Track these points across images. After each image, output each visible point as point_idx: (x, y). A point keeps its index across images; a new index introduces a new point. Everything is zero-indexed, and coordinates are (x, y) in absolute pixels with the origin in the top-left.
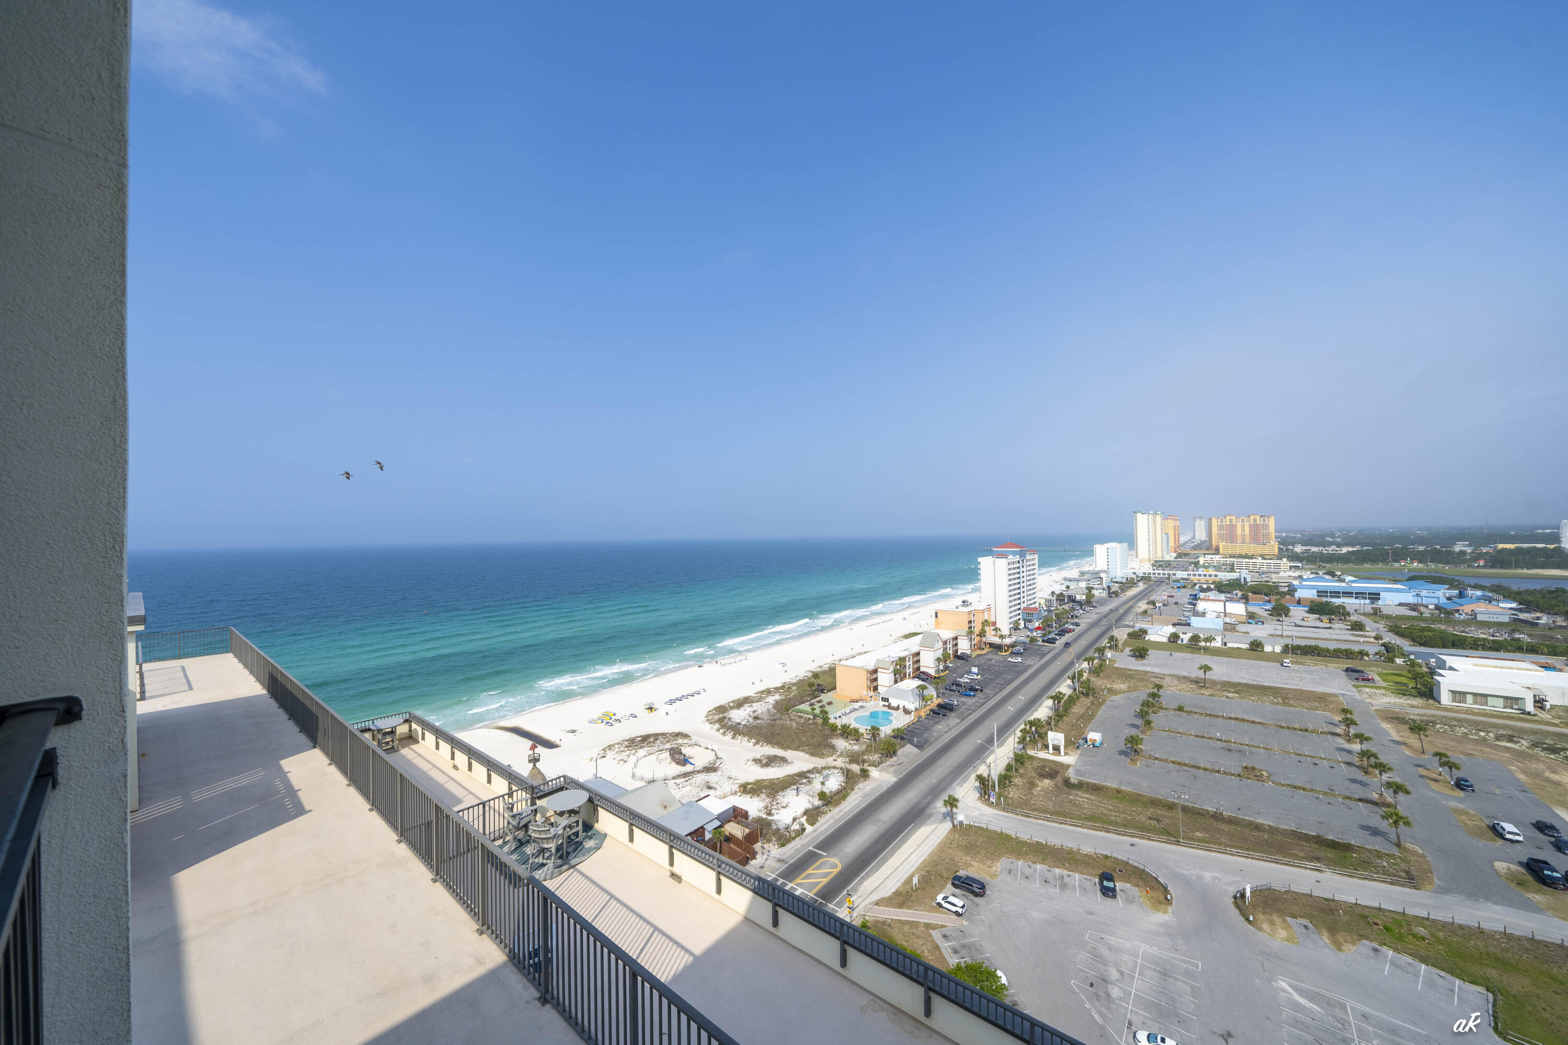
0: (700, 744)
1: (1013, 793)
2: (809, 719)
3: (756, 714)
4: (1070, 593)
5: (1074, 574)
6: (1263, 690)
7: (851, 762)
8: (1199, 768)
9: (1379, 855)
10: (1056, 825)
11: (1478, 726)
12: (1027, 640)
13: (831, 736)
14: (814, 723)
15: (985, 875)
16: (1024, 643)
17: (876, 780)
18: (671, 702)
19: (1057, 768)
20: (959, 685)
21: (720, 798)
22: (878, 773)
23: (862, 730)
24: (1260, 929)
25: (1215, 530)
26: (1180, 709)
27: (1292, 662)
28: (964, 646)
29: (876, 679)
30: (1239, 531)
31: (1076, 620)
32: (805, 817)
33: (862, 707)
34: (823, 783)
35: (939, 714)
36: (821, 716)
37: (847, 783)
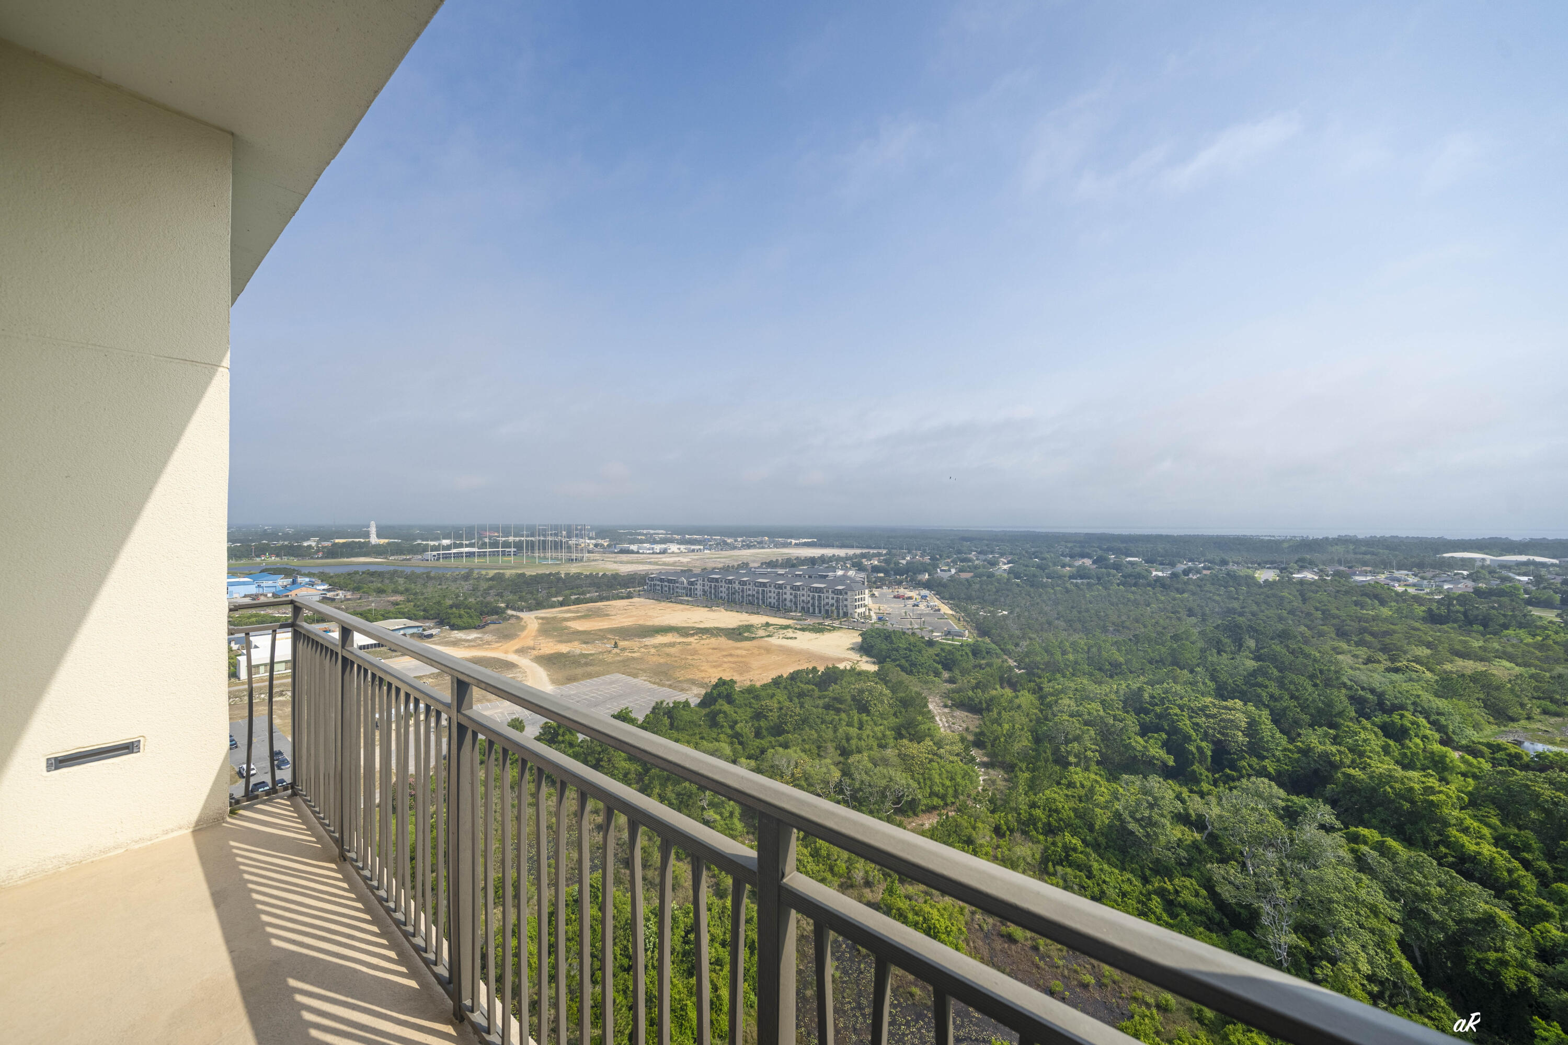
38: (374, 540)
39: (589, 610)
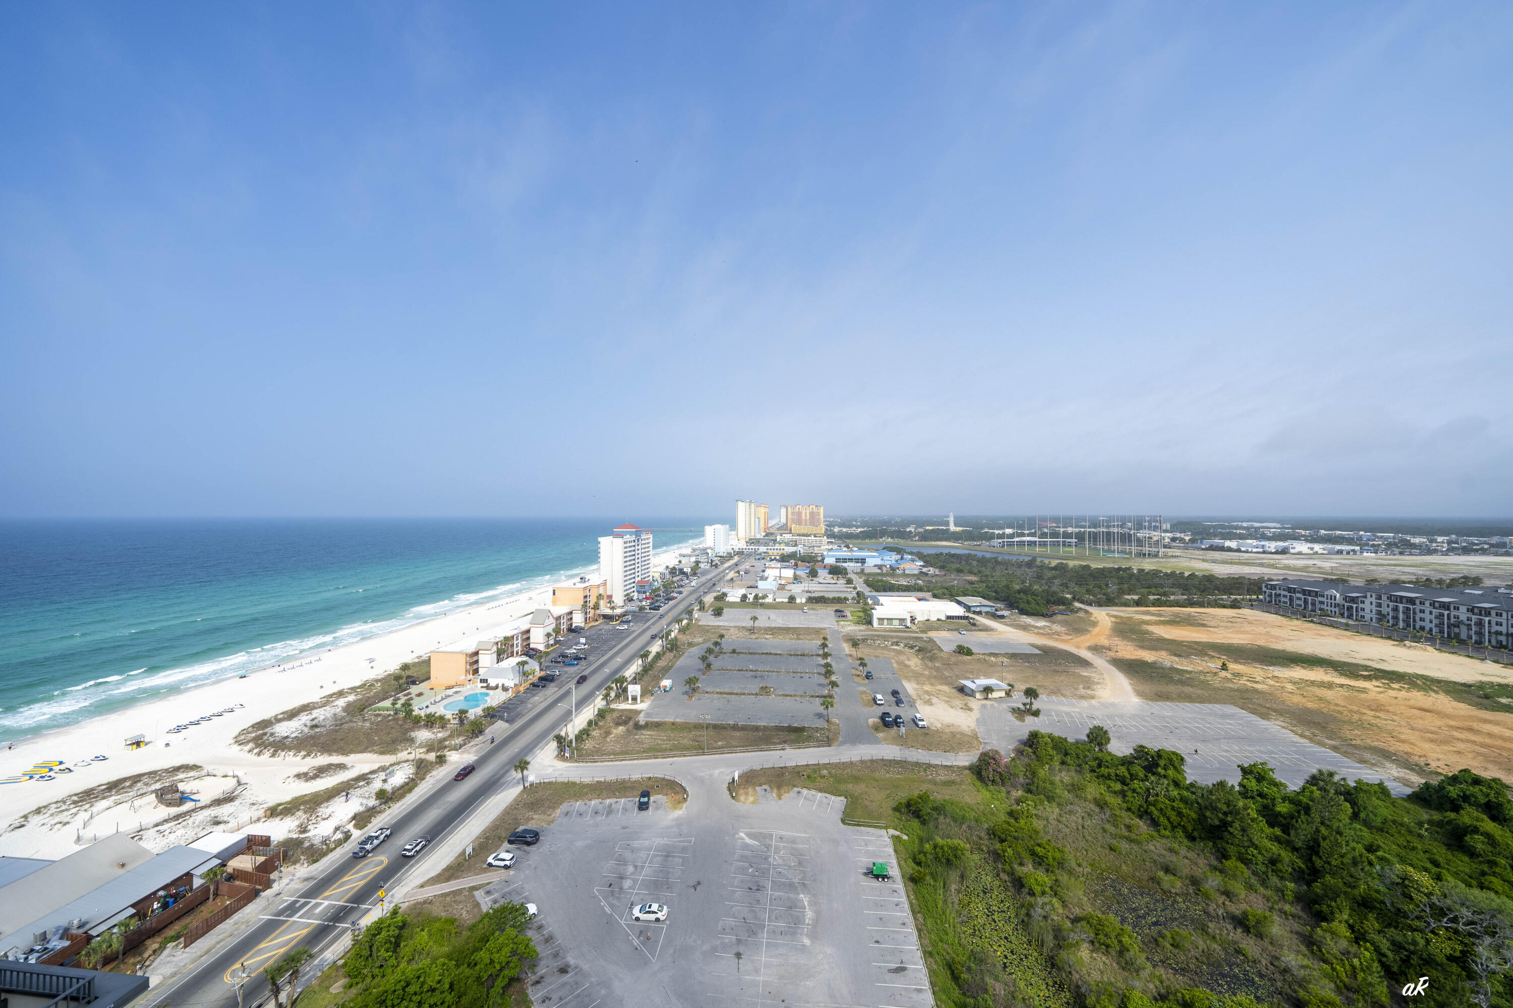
0: (215, 772)
1: (589, 745)
2: (390, 715)
3: (314, 723)
4: (681, 566)
5: (688, 551)
6: (787, 630)
7: (428, 751)
8: (733, 694)
9: (817, 730)
10: (618, 763)
11: (885, 638)
12: (637, 609)
13: (412, 730)
14: (394, 719)
15: (543, 824)
16: (634, 612)
17: (456, 762)
18: (179, 729)
19: (631, 715)
20: (564, 656)
21: (232, 832)
22: (458, 756)
23: (449, 716)
24: (738, 801)
25: (790, 516)
26: (734, 651)
27: (809, 609)
28: (578, 620)
29: (477, 662)
30: (803, 517)
31: (681, 589)
32: (353, 822)
33: (457, 692)
34: (385, 781)
35: (538, 686)
36: (403, 709)
37: (416, 774)
38: (952, 528)
39: (1176, 615)
